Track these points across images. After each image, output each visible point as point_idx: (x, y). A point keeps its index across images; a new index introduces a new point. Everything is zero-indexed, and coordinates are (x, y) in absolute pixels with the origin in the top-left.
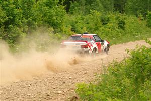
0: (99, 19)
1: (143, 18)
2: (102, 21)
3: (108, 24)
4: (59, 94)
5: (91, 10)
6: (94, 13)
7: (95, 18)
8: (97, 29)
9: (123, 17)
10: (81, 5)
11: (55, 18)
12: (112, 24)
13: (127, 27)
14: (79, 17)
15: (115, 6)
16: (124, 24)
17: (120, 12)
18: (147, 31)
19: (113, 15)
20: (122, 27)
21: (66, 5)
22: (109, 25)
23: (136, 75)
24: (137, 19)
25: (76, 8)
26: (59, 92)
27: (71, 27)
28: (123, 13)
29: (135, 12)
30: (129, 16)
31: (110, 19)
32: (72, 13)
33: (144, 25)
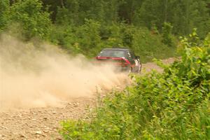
0: (97, 32)
1: (157, 31)
2: (101, 34)
3: (109, 39)
4: (38, 136)
5: (85, 19)
6: (90, 23)
7: (91, 30)
8: (93, 46)
9: (130, 29)
10: (73, 12)
11: (36, 30)
12: (115, 39)
13: (135, 43)
14: (70, 28)
15: (119, 15)
16: (131, 38)
17: (126, 23)
18: (163, 50)
19: (117, 27)
20: (128, 43)
21: (51, 13)
22: (111, 40)
23: (141, 110)
24: (150, 33)
25: (65, 16)
26: (38, 132)
27: (58, 42)
28: (130, 24)
29: (147, 22)
30: (138, 29)
31: (112, 32)
32: (60, 23)
33: (159, 41)
